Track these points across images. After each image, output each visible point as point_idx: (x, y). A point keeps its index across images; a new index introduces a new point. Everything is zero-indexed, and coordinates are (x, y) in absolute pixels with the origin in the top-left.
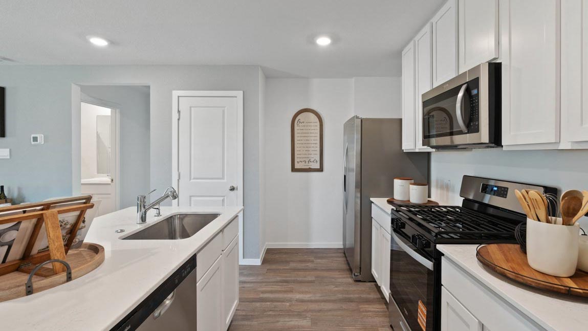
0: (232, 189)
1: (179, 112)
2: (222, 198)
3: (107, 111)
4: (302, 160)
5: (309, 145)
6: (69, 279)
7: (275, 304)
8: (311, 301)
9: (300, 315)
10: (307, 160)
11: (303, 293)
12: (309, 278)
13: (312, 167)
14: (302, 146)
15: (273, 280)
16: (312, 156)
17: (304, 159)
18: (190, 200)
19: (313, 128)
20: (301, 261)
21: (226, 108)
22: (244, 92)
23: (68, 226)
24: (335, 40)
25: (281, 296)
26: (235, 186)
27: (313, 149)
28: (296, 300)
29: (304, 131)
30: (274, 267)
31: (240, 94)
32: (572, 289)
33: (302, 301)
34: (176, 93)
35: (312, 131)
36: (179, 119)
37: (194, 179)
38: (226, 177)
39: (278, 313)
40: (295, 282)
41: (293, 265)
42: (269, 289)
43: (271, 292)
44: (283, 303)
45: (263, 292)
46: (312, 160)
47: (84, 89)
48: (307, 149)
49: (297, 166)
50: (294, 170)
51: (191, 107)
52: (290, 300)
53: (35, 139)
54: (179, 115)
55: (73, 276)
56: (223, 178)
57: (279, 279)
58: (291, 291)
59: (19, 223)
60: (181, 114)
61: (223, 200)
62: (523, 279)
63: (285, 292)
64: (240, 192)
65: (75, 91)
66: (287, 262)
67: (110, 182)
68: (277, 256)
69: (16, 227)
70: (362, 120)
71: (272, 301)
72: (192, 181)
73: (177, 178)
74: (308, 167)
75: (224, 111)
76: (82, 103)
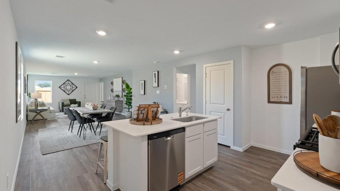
0: (228, 110)
1: (206, 74)
2: (223, 114)
3: (186, 75)
4: (275, 96)
5: (281, 87)
6: (151, 124)
7: (238, 169)
8: (259, 176)
9: (248, 178)
10: (279, 96)
11: (257, 170)
12: (267, 166)
13: (283, 101)
14: (275, 87)
15: (245, 160)
16: (283, 94)
17: (277, 96)
18: (210, 113)
19: (283, 75)
20: (268, 157)
21: (225, 70)
22: (234, 61)
23: (155, 112)
24: (278, 23)
25: (243, 167)
26: (230, 108)
27: (284, 89)
28: (251, 172)
29: (277, 78)
30: (249, 155)
31: (232, 62)
32: (318, 173)
33: (254, 174)
34: (205, 66)
35: (283, 78)
36: (206, 77)
37: (212, 103)
38: (225, 104)
39: (236, 173)
40: (256, 164)
41: (261, 157)
42: (239, 162)
43: (240, 164)
44: (242, 170)
45: (235, 163)
46: (283, 96)
47: (177, 68)
48: (278, 89)
49: (271, 100)
50: (269, 102)
51: (210, 71)
52: (247, 171)
53: (165, 87)
54: (206, 75)
55: (152, 124)
56: (224, 104)
57: (248, 160)
58: (251, 168)
59: (145, 109)
60: (207, 74)
61: (224, 115)
62: (299, 164)
63: (247, 167)
64: (232, 111)
65: (175, 69)
66: (259, 155)
67: (187, 104)
68: (255, 151)
69: (144, 110)
70: (307, 69)
71: (237, 167)
72: (211, 104)
73: (205, 103)
74: (280, 101)
75: (224, 71)
76: (177, 73)
